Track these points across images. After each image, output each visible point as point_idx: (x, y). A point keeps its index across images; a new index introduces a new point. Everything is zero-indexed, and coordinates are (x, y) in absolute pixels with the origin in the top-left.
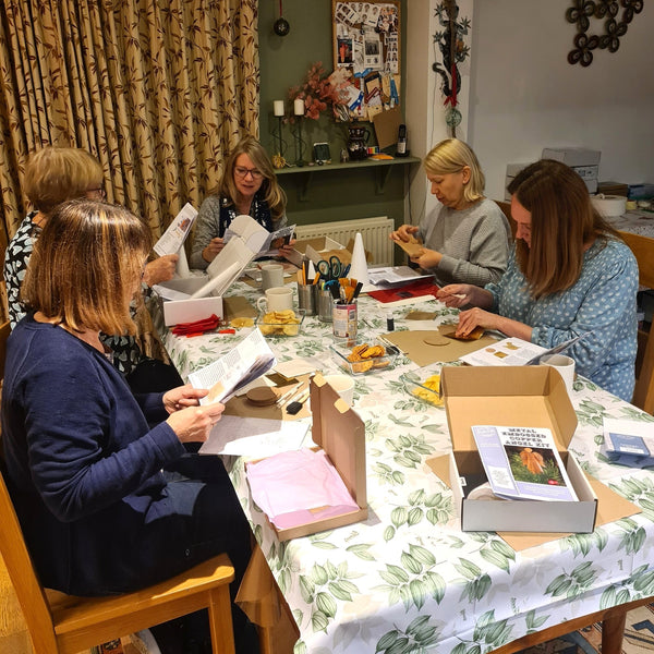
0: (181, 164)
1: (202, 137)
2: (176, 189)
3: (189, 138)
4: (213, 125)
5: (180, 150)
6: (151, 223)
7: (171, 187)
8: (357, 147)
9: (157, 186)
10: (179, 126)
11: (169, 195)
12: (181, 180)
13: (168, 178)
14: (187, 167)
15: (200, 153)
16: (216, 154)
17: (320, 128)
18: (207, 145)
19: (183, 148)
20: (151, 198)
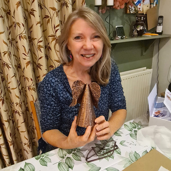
0: (31, 40)
1: (45, 19)
2: (28, 58)
3: (36, 18)
4: (54, 9)
5: (29, 29)
6: (10, 85)
7: (24, 57)
8: (141, 28)
9: (12, 57)
10: (27, 10)
11: (23, 63)
12: (32, 52)
13: (22, 51)
14: (36, 41)
15: (44, 31)
16: (56, 31)
17: (118, 17)
18: (49, 25)
19: (32, 27)
20: (8, 67)
